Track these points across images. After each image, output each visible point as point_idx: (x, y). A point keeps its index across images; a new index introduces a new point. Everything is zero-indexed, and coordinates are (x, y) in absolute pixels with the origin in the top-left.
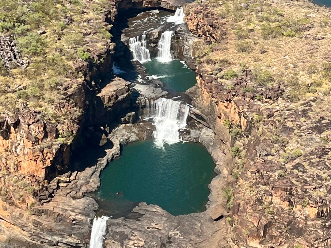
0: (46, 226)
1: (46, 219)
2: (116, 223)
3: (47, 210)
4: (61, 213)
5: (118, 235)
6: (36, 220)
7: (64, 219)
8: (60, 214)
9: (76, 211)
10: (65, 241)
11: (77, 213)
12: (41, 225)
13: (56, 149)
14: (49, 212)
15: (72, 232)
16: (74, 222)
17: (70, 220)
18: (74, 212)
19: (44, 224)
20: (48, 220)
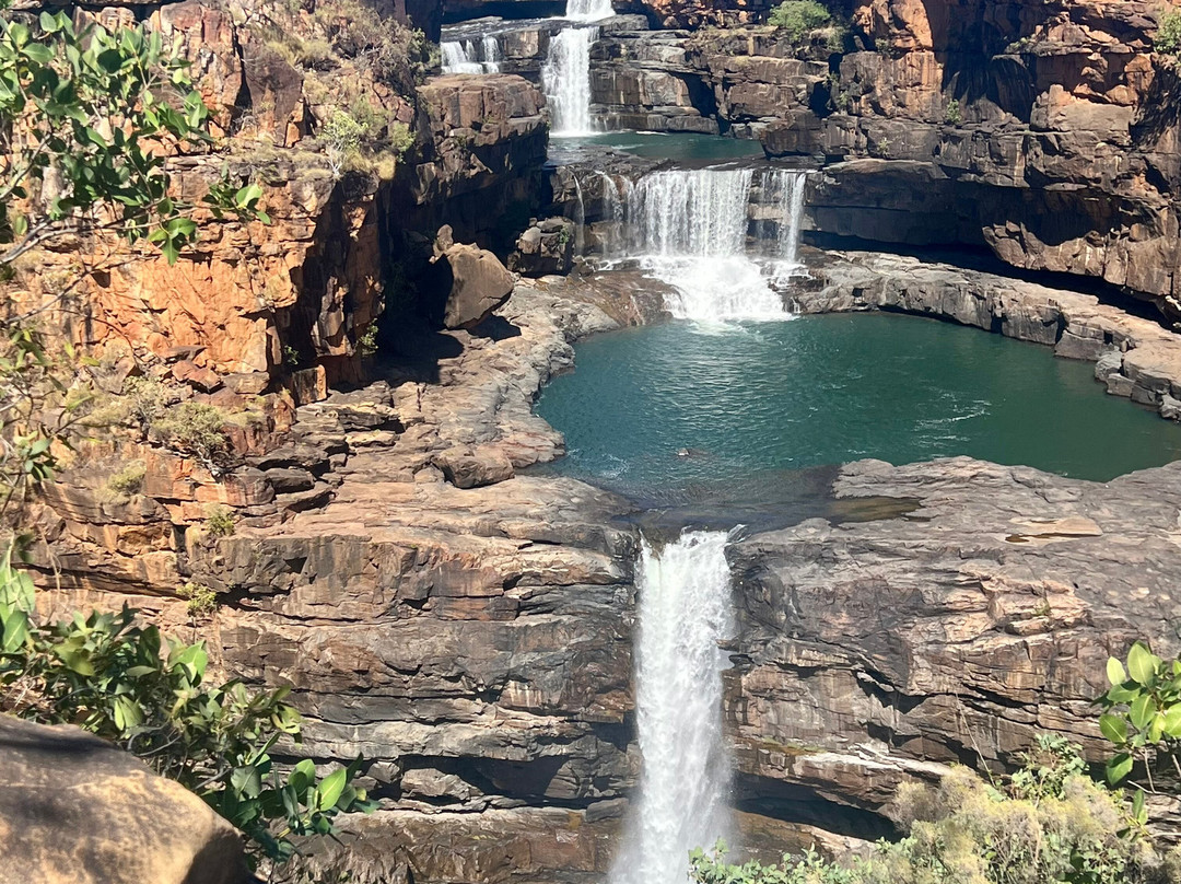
0: (328, 654)
1: (321, 611)
2: (797, 546)
3: (329, 540)
4: (426, 543)
5: (835, 612)
6: (253, 632)
7: (451, 583)
8: (421, 554)
9: (515, 526)
10: (454, 740)
11: (525, 534)
12: (286, 661)
13: (319, 192)
14: (339, 554)
15: (505, 661)
16: (515, 593)
17: (491, 579)
18: (505, 534)
19: (309, 647)
20: (332, 613)
